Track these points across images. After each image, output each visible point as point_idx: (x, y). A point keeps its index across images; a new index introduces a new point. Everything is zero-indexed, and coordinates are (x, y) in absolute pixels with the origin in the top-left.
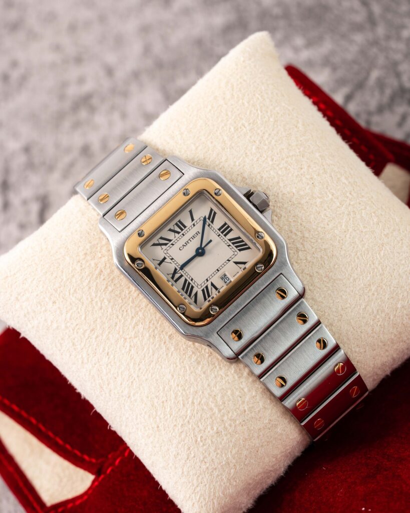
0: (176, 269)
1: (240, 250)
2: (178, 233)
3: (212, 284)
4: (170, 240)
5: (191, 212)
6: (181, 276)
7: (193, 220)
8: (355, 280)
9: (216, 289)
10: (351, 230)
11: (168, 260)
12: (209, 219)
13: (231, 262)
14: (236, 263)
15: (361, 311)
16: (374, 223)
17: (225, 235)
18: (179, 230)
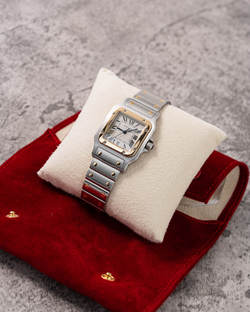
0: (116, 126)
1: (129, 145)
2: (130, 123)
3: (115, 140)
4: (126, 121)
5: (139, 125)
6: (115, 129)
7: (136, 126)
8: (134, 188)
9: (114, 141)
10: (151, 181)
11: (119, 123)
12: (138, 131)
13: (124, 143)
14: (124, 145)
15: (124, 195)
16: (157, 189)
17: (133, 138)
18: (131, 123)
